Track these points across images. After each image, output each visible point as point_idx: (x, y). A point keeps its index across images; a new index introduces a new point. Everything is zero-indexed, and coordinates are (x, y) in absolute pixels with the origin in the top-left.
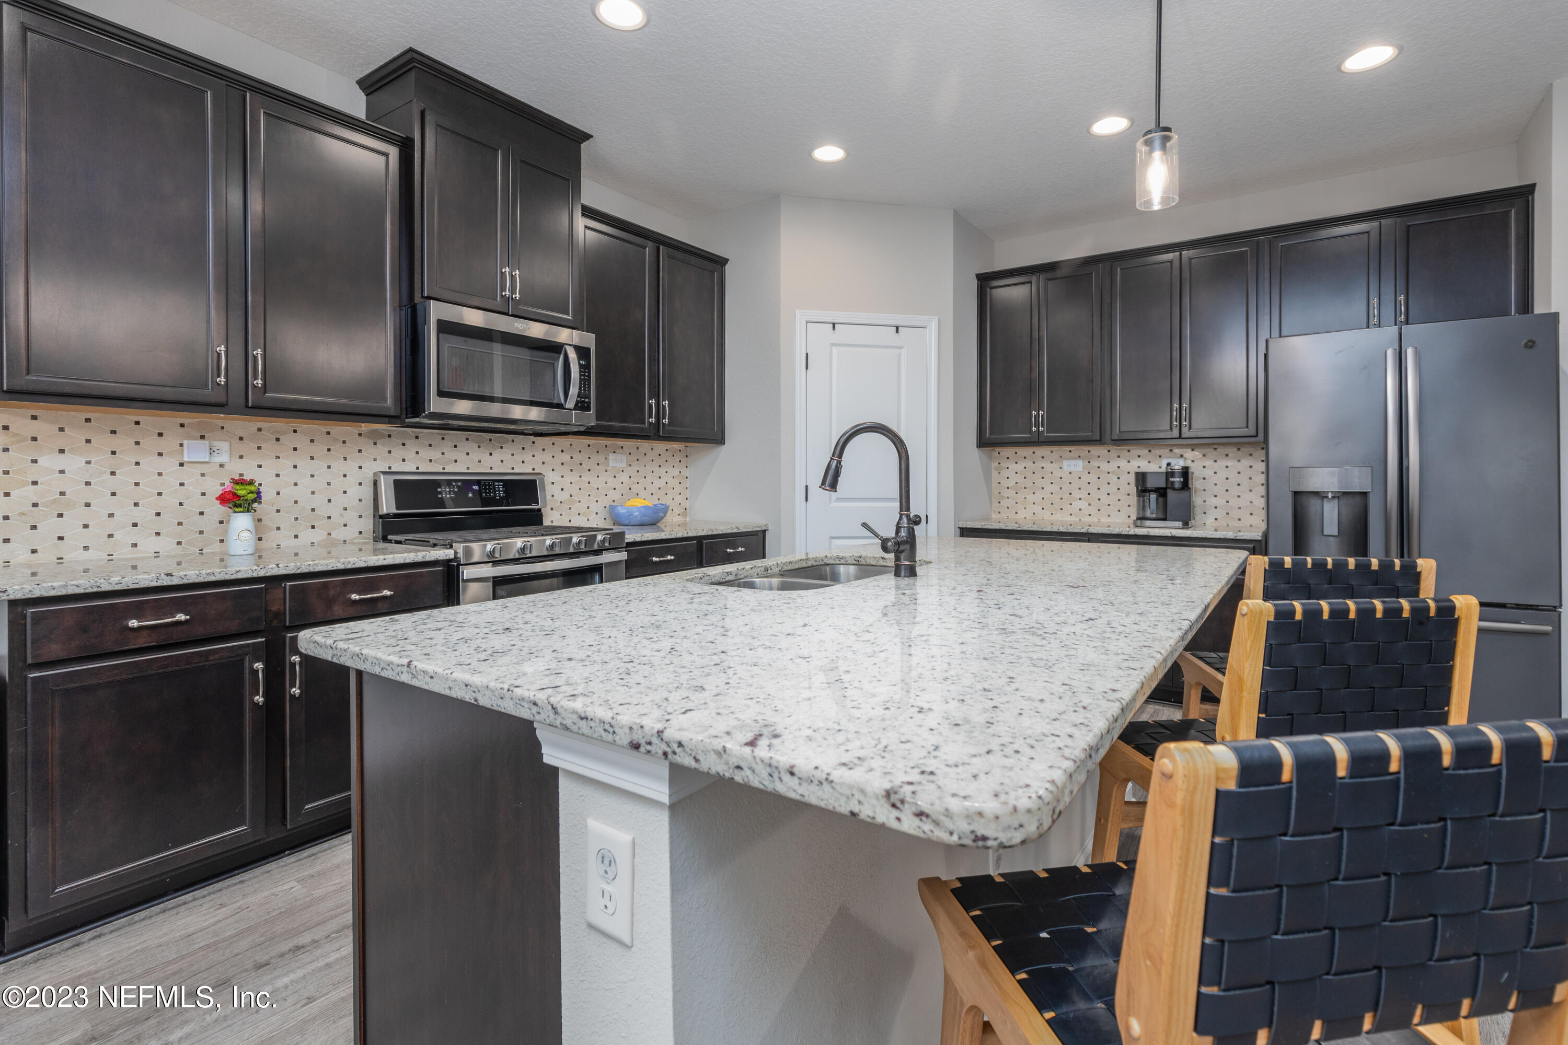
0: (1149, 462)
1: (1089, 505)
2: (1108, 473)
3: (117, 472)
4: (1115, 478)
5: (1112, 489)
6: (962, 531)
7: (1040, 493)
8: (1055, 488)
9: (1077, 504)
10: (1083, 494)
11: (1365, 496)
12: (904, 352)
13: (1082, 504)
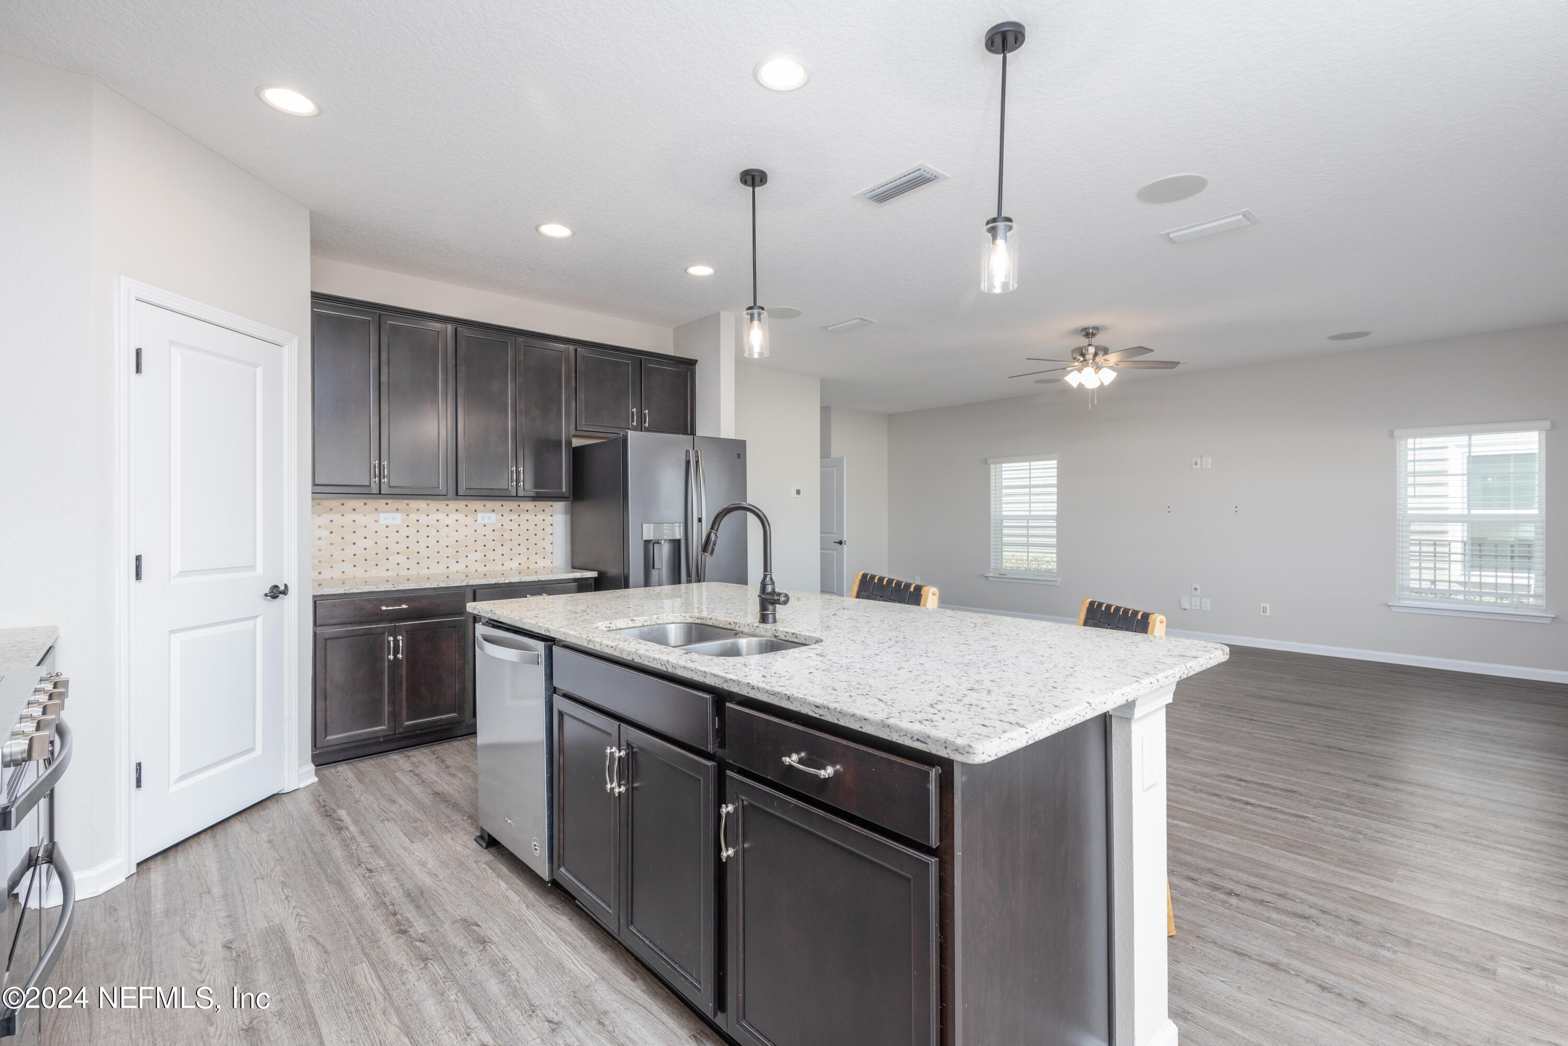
0: (466, 516)
1: (408, 558)
2: (428, 526)
4: (434, 531)
5: (432, 542)
6: (316, 600)
7: (350, 550)
8: (369, 543)
9: (395, 559)
10: (401, 548)
11: (679, 541)
12: (259, 371)
13: (401, 559)
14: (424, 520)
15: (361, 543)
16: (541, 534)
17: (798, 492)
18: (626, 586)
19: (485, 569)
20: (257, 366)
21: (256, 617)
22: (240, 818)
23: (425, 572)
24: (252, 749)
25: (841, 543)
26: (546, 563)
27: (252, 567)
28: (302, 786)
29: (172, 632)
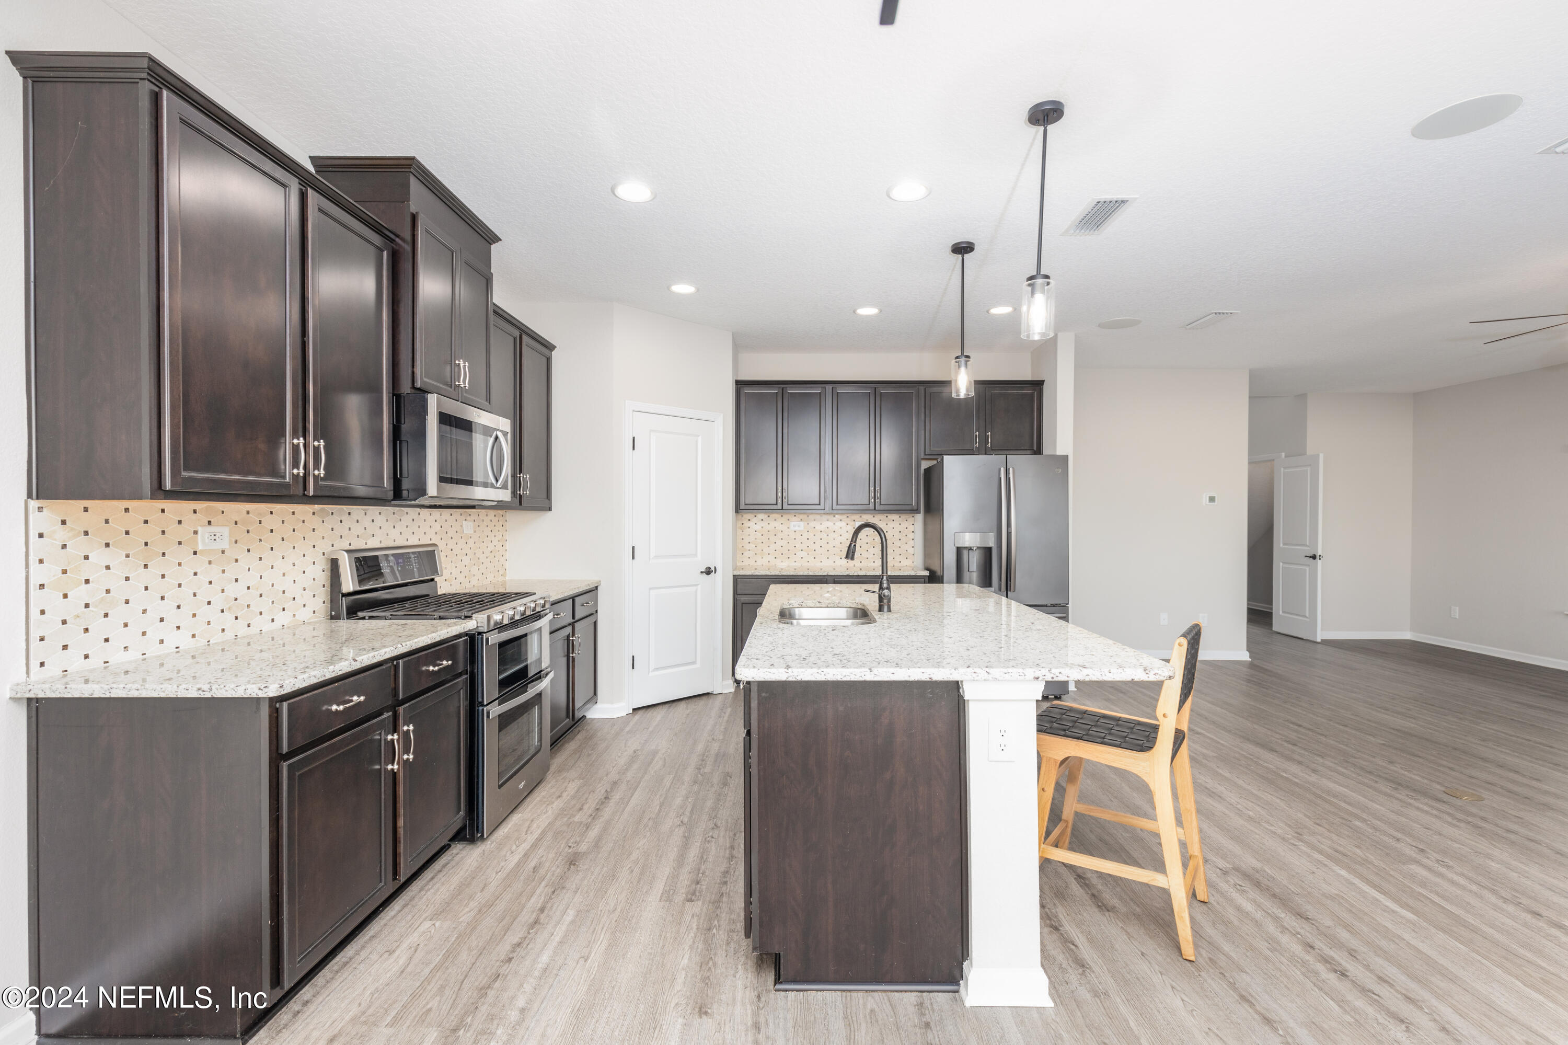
1: (808, 554)
2: (821, 532)
3: (149, 564)
4: (825, 535)
5: (823, 543)
6: (735, 578)
7: (773, 547)
8: (784, 543)
9: (800, 554)
10: (804, 546)
11: (990, 549)
12: (700, 439)
13: (804, 554)
14: (819, 527)
15: (780, 543)
16: (904, 539)
17: (1212, 499)
18: (942, 582)
19: (861, 564)
20: (698, 436)
21: (698, 585)
22: (687, 701)
23: (819, 564)
24: (694, 663)
25: (1314, 557)
26: (908, 562)
27: (696, 555)
28: (724, 692)
29: (650, 589)
